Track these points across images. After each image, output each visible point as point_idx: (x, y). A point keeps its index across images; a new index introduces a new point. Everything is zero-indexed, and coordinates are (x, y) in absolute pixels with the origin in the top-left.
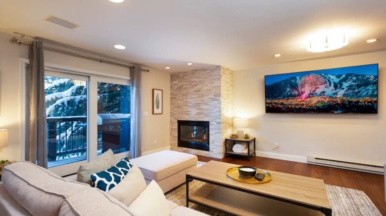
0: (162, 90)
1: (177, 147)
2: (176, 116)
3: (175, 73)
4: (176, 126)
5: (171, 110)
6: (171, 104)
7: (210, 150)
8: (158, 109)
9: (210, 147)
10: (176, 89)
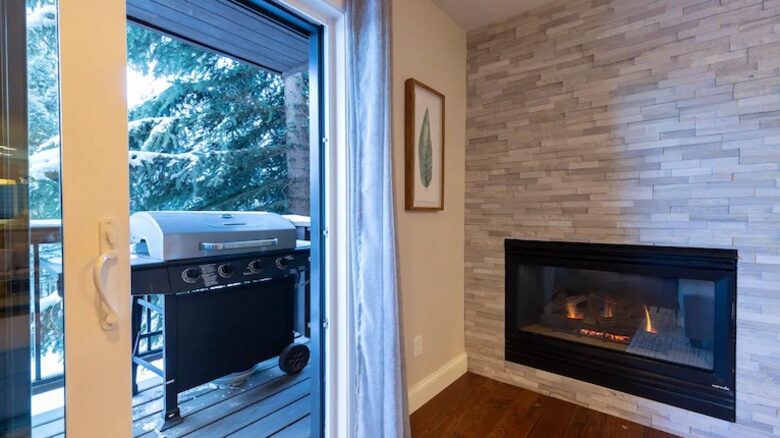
0: (442, 97)
1: (502, 362)
2: (495, 223)
3: (491, 26)
4: (496, 265)
5: (468, 195)
6: (467, 168)
7: (739, 414)
8: (427, 184)
9: (739, 396)
10: (498, 99)
